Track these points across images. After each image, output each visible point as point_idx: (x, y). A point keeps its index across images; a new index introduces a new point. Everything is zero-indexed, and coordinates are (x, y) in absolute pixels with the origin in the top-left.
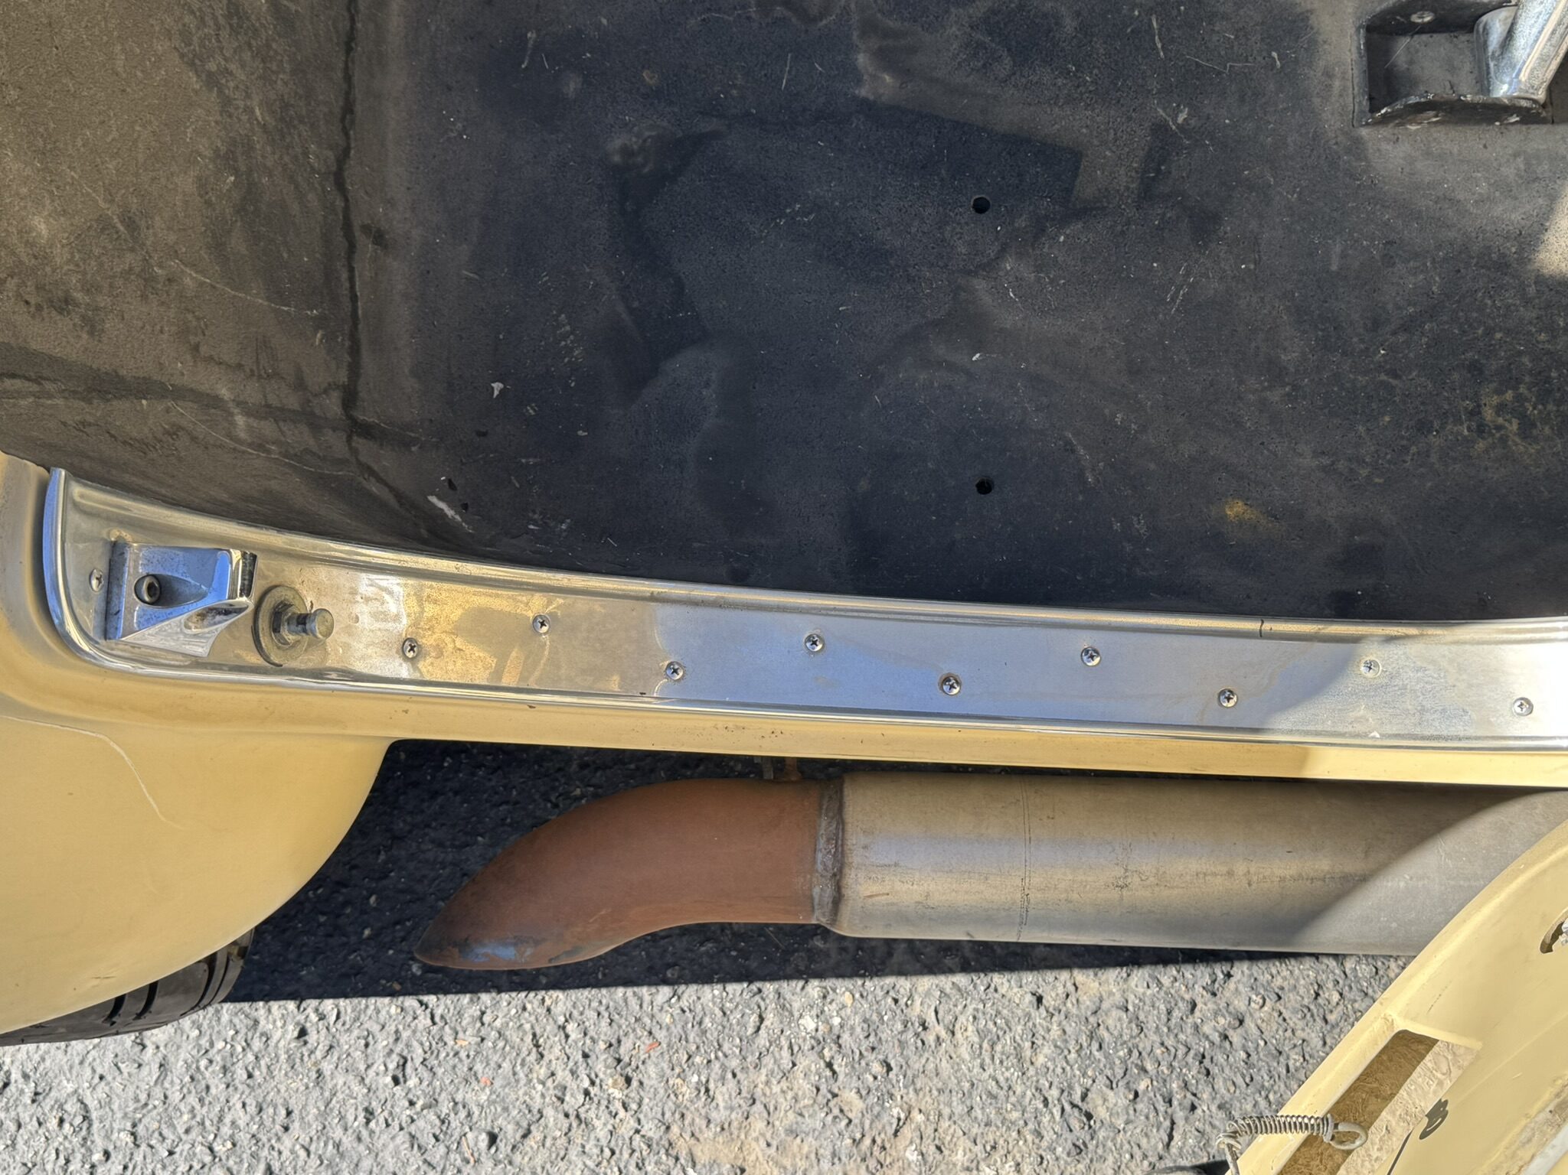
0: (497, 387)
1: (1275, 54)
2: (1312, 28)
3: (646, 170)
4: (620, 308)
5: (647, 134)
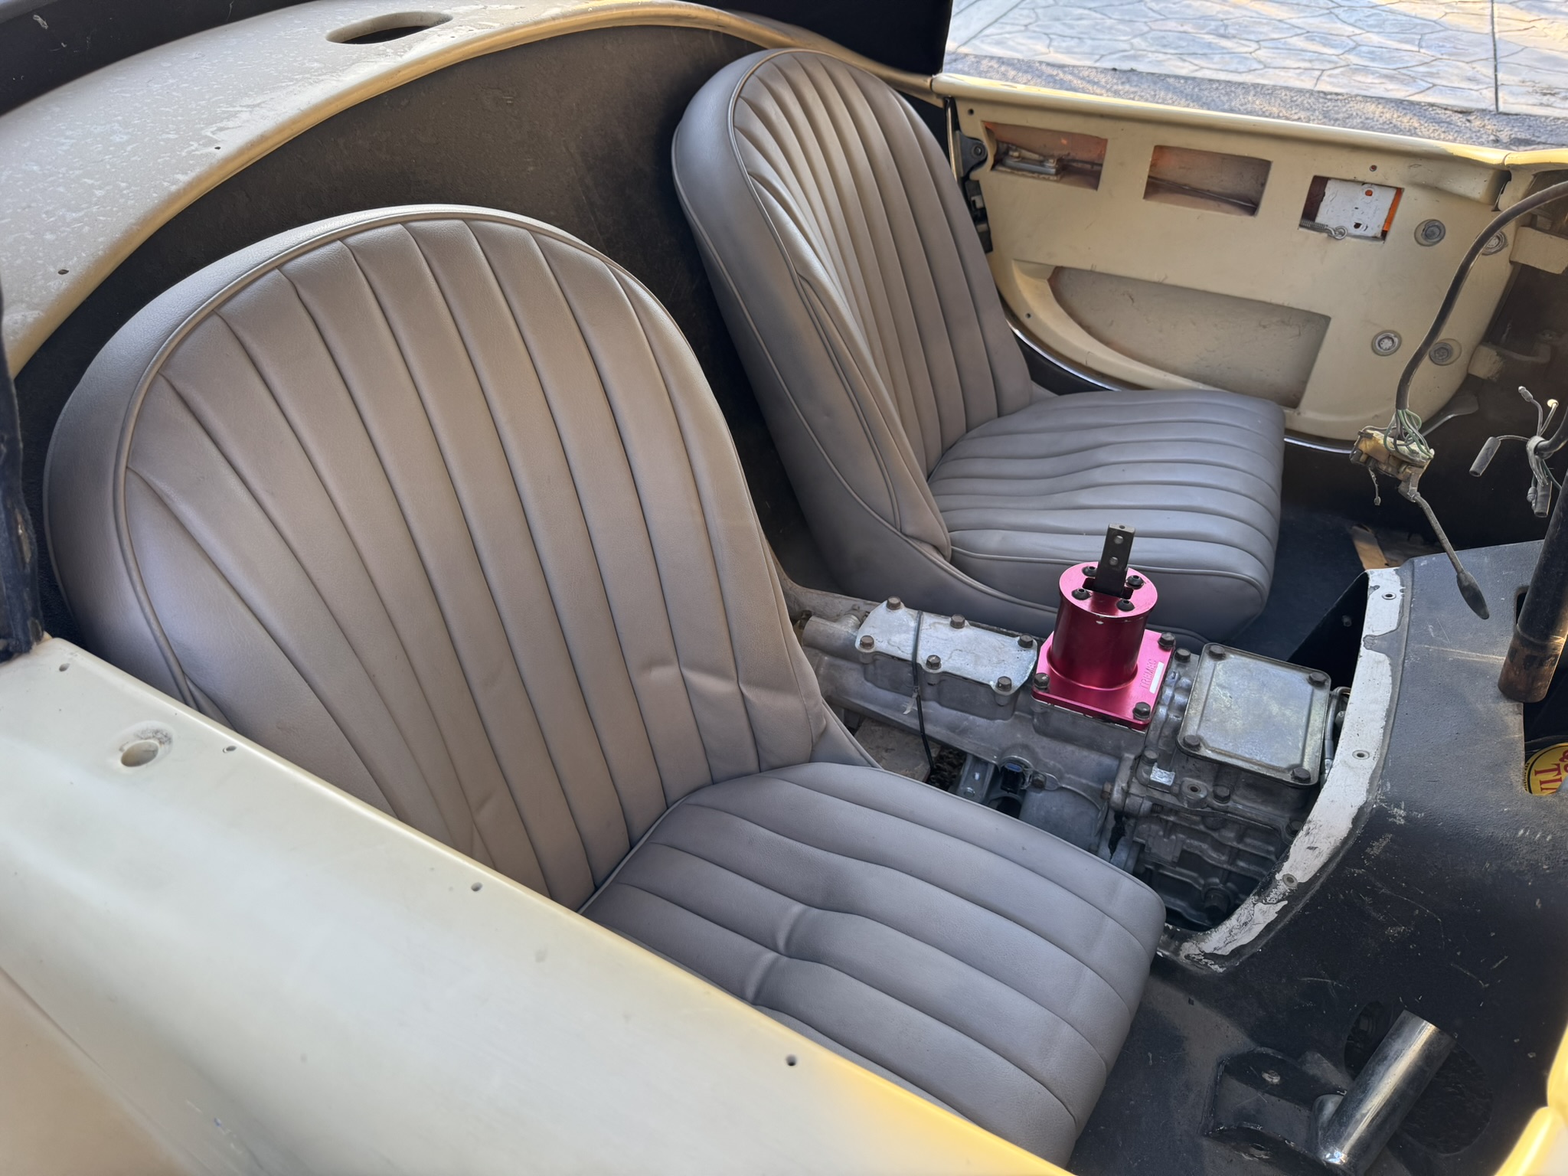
1: (1150, 1055)
2: (1184, 1050)
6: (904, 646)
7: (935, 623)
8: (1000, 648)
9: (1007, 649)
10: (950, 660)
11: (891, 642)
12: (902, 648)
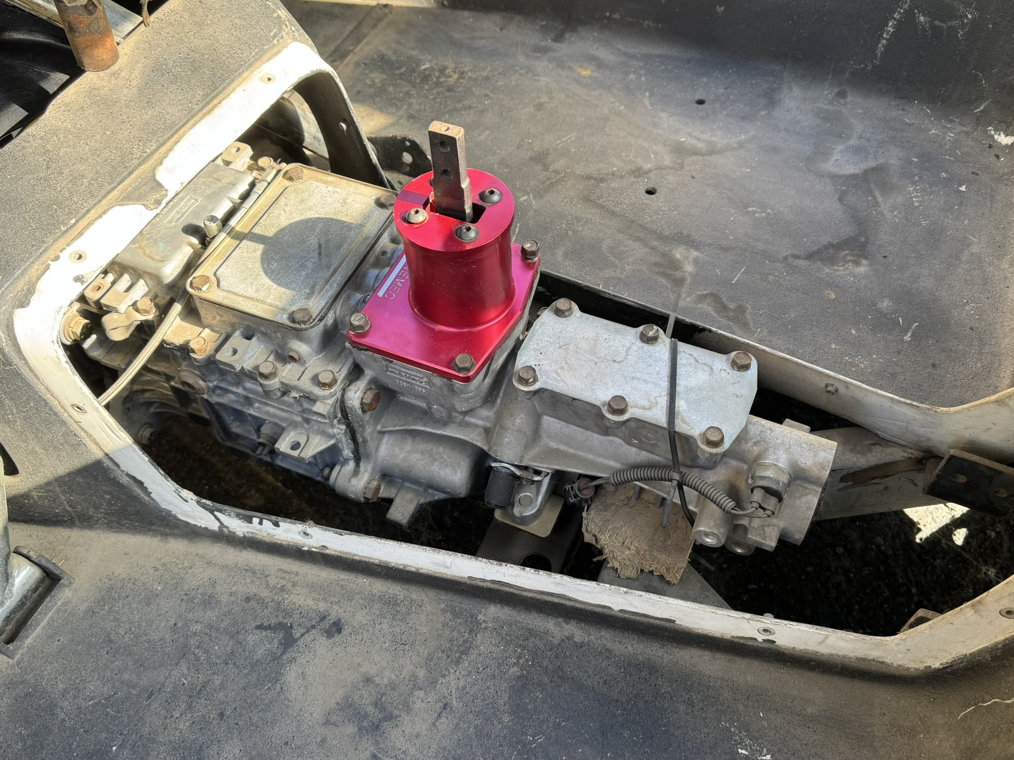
0: (963, 188)
3: (847, 252)
4: (880, 199)
5: (841, 268)
6: (690, 365)
7: (649, 409)
8: (562, 368)
9: (554, 367)
10: (628, 345)
11: (708, 369)
12: (693, 361)
